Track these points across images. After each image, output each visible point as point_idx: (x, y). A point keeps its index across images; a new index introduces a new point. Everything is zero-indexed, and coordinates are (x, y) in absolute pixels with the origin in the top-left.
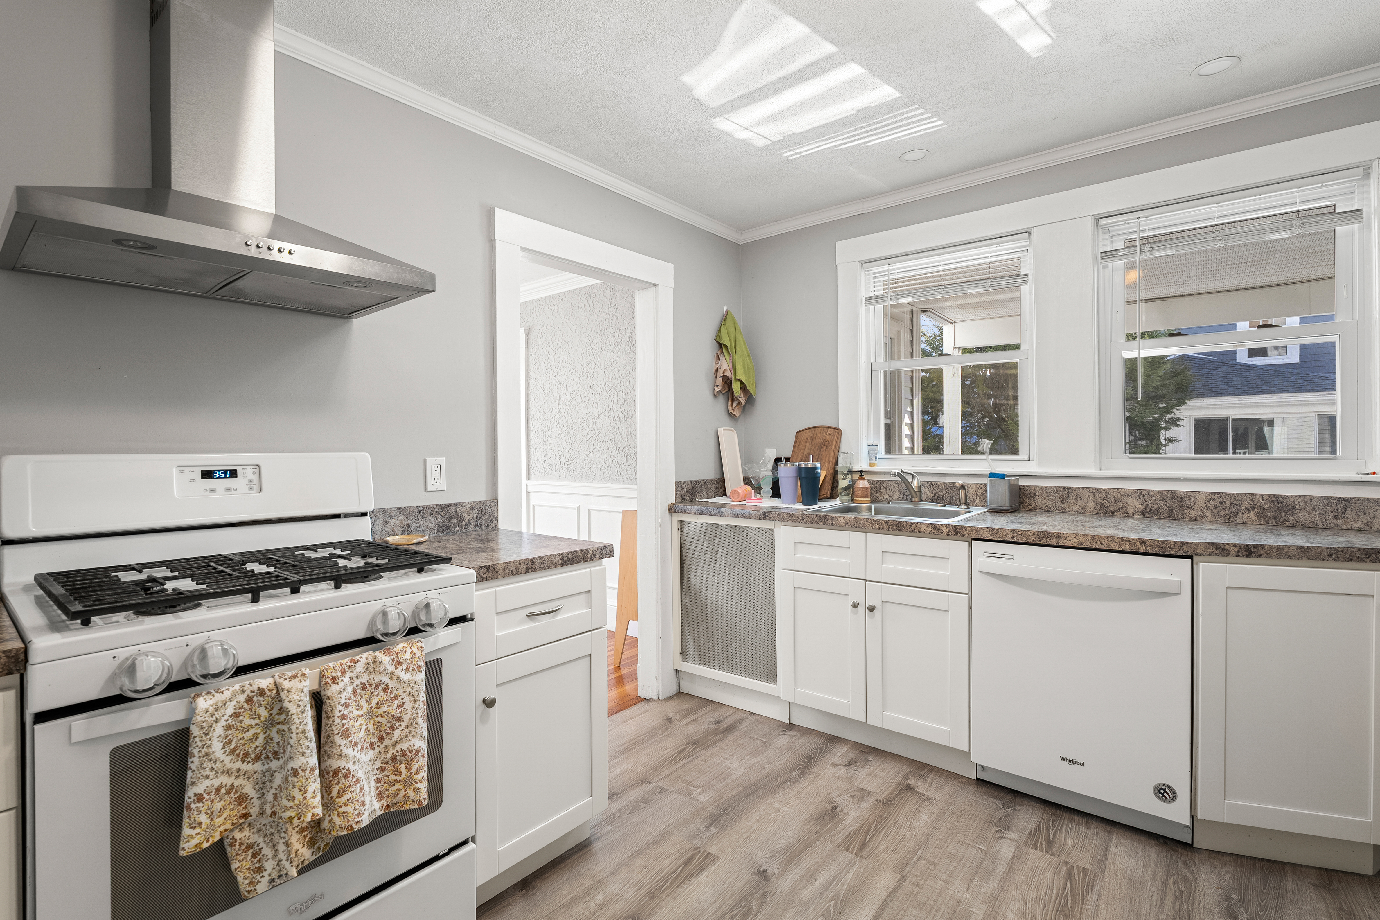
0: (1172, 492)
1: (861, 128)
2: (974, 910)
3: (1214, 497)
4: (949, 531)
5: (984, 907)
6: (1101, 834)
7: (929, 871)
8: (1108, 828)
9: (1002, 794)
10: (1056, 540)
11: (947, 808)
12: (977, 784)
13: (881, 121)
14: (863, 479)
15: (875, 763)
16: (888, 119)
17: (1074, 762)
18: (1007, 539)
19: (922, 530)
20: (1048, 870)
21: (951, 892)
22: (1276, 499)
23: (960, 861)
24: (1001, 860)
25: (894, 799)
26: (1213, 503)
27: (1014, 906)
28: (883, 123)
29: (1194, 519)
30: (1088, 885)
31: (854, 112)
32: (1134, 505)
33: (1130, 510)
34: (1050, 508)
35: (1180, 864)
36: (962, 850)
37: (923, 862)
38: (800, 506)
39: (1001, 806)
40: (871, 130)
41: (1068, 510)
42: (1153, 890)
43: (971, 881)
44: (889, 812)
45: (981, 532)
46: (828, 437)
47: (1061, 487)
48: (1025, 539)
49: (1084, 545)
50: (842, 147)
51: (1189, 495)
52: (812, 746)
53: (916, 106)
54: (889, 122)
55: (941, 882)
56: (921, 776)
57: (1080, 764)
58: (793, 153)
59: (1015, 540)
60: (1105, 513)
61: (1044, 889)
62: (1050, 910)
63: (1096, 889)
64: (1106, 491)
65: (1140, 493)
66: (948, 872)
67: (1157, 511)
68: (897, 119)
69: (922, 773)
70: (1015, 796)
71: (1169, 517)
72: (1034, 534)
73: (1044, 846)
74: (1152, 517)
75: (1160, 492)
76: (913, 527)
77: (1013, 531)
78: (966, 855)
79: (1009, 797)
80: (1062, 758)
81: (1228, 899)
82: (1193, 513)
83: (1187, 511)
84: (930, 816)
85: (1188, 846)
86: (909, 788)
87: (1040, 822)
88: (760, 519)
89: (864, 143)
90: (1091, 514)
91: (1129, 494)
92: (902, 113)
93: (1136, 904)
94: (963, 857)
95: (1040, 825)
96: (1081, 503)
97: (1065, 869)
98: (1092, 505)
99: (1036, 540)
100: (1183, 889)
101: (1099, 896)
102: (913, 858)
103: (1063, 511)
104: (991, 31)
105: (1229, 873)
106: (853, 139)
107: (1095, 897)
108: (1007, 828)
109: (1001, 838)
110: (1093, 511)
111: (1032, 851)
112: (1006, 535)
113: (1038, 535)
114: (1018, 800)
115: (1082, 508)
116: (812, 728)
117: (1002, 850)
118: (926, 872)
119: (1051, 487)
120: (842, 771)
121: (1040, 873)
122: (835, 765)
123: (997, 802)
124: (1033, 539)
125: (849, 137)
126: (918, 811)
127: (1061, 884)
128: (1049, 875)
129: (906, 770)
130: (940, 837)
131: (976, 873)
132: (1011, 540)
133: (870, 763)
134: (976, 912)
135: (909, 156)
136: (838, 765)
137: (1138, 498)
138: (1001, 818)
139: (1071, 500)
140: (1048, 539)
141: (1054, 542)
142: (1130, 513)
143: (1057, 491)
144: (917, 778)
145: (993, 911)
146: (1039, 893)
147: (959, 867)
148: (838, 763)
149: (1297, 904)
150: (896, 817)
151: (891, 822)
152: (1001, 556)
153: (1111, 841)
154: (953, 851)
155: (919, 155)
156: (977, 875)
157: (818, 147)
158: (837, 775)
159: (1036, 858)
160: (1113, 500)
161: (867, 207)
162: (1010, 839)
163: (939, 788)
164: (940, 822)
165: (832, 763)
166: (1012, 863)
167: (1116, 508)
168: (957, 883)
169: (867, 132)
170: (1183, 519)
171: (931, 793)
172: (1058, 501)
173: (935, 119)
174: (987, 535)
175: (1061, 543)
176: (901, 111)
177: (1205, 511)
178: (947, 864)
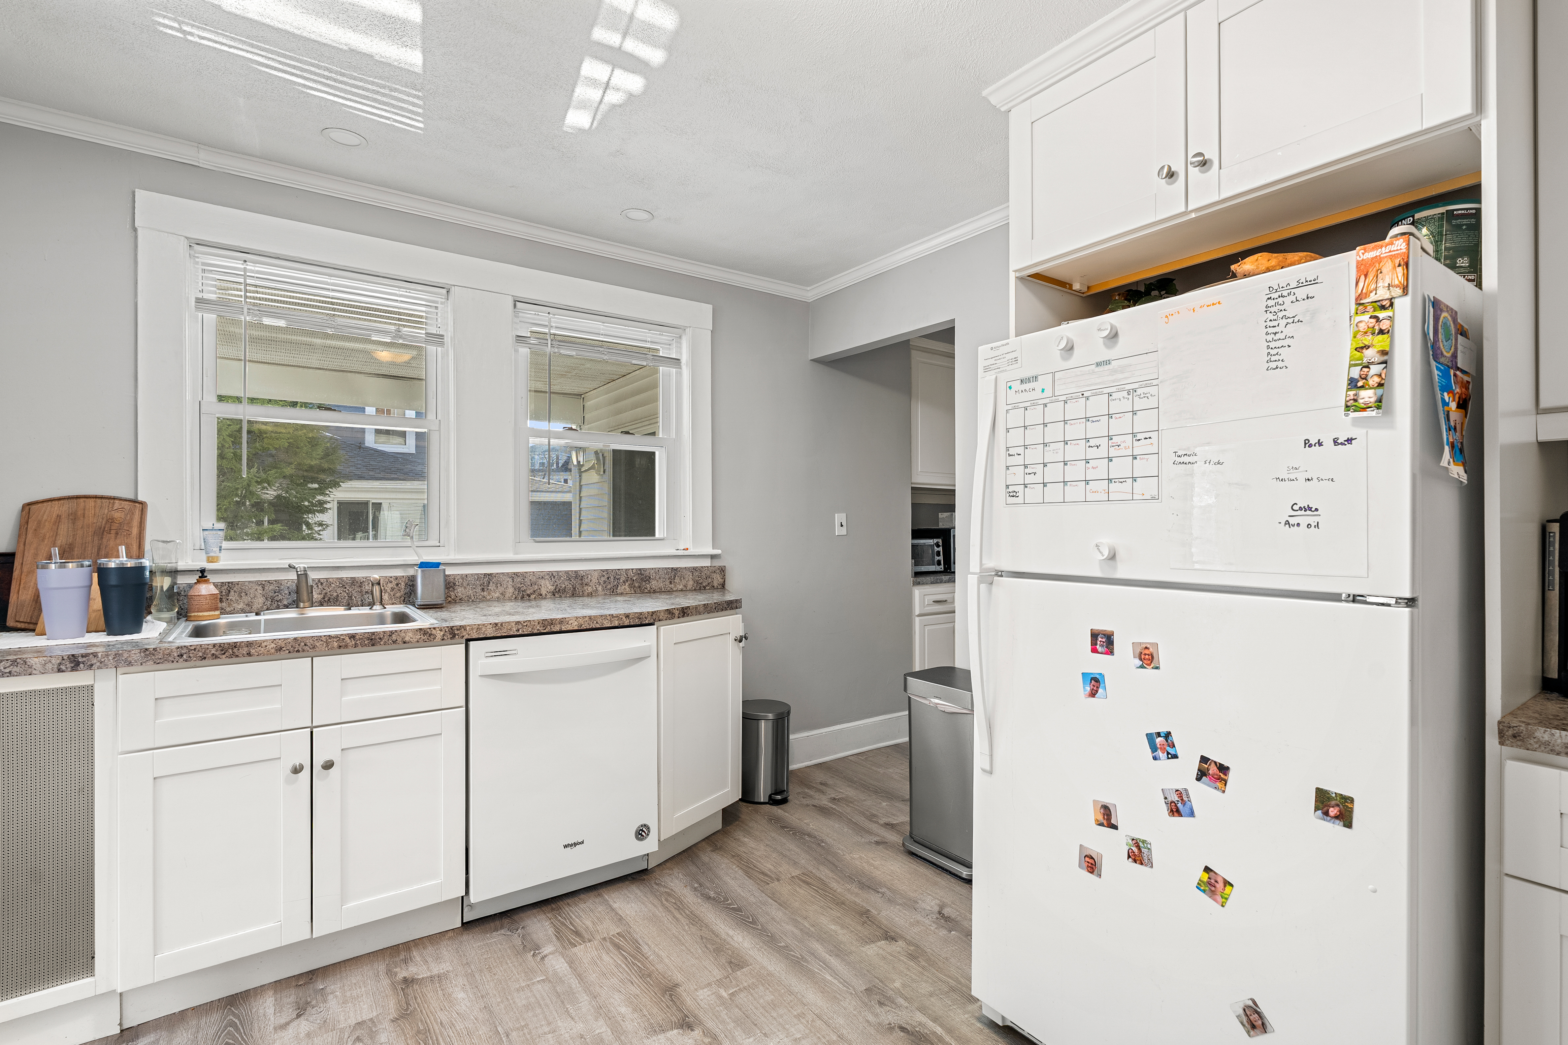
0: (576, 572)
1: (327, 69)
2: (597, 1032)
3: (603, 573)
4: (444, 635)
5: (601, 1022)
6: (597, 900)
7: (528, 1037)
8: (595, 893)
9: (498, 923)
10: (559, 626)
11: (470, 971)
12: (466, 929)
13: (361, 80)
14: (207, 581)
15: (334, 987)
16: (373, 83)
17: (575, 844)
18: (512, 633)
19: (407, 639)
20: (601, 954)
21: (567, 1035)
22: (640, 572)
23: (540, 1005)
24: (566, 976)
25: (408, 1004)
26: (603, 579)
27: (616, 1000)
28: (361, 84)
29: (590, 595)
30: (634, 943)
31: (345, 48)
32: (547, 586)
33: (544, 592)
34: (470, 598)
35: (655, 887)
36: (529, 994)
37: (514, 1034)
38: (102, 638)
39: (509, 933)
40: (335, 80)
41: (488, 597)
42: (664, 915)
43: (567, 1011)
44: (422, 1021)
45: (484, 629)
46: (117, 515)
47: (482, 574)
48: (530, 629)
49: (584, 627)
50: (264, 69)
51: (588, 573)
52: (212, 1031)
53: (420, 94)
54: (370, 87)
55: (550, 1036)
56: (405, 961)
57: (580, 843)
58: (176, 25)
59: (520, 632)
60: (522, 598)
61: (616, 970)
62: (637, 982)
63: (640, 941)
64: (523, 575)
65: (552, 575)
66: (543, 1023)
67: (564, 590)
68: (382, 91)
69: (402, 957)
70: (509, 917)
71: (573, 595)
72: (539, 623)
73: (578, 940)
74: (561, 597)
75: (567, 572)
76: (394, 637)
77: (518, 623)
78: (538, 996)
79: (506, 921)
80: (565, 846)
81: (695, 889)
82: (590, 589)
83: (585, 588)
84: (463, 989)
85: (644, 872)
86: (408, 982)
87: (552, 923)
88: (60, 670)
89: (304, 86)
90: (510, 600)
91: (542, 576)
92: (395, 89)
93: (668, 932)
94: (537, 999)
95: (554, 925)
96: (501, 589)
97: (608, 944)
98: (511, 590)
99: (541, 629)
100: (674, 901)
101: (647, 944)
102: (501, 1039)
103: (484, 599)
104: (565, 85)
105: (679, 873)
106: (298, 72)
107: (646, 947)
108: (537, 947)
109: (543, 958)
110: (512, 596)
111: (575, 950)
112: (510, 629)
113: (543, 623)
114: (516, 917)
115: (502, 594)
116: (176, 1010)
117: (556, 967)
118: (527, 1040)
119: (472, 574)
120: (303, 1026)
121: (600, 961)
122: (284, 1027)
123: (502, 932)
124: (539, 628)
125: (294, 67)
126: (448, 997)
127: (620, 956)
128: (605, 957)
129: (382, 967)
130: (499, 1000)
131: (563, 1002)
132: (516, 633)
133: (328, 990)
134: (601, 1031)
135: (336, 135)
136: (288, 1024)
137: (550, 579)
138: (523, 943)
139: (492, 587)
140: (552, 626)
141: (557, 628)
142: (544, 594)
143: (478, 578)
144: (403, 966)
145: (610, 1019)
146: (617, 976)
147: (545, 1010)
148: (283, 1021)
149: (719, 868)
150: (435, 1019)
151: (436, 1028)
152: (503, 653)
153: (608, 901)
154: (524, 1002)
155: (354, 140)
156: (566, 1003)
157: (230, 47)
158: (302, 1035)
159: (583, 952)
160: (529, 584)
161: (205, 159)
162: (550, 953)
163: (438, 959)
164: (481, 987)
165: (275, 1029)
166: (575, 970)
167: (531, 591)
168: (560, 1024)
169: (328, 78)
170: (583, 596)
171: (436, 969)
172: (479, 589)
173: (420, 119)
174: (490, 632)
175: (564, 629)
176: (397, 87)
177: (598, 586)
178: (533, 1016)
